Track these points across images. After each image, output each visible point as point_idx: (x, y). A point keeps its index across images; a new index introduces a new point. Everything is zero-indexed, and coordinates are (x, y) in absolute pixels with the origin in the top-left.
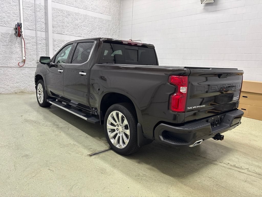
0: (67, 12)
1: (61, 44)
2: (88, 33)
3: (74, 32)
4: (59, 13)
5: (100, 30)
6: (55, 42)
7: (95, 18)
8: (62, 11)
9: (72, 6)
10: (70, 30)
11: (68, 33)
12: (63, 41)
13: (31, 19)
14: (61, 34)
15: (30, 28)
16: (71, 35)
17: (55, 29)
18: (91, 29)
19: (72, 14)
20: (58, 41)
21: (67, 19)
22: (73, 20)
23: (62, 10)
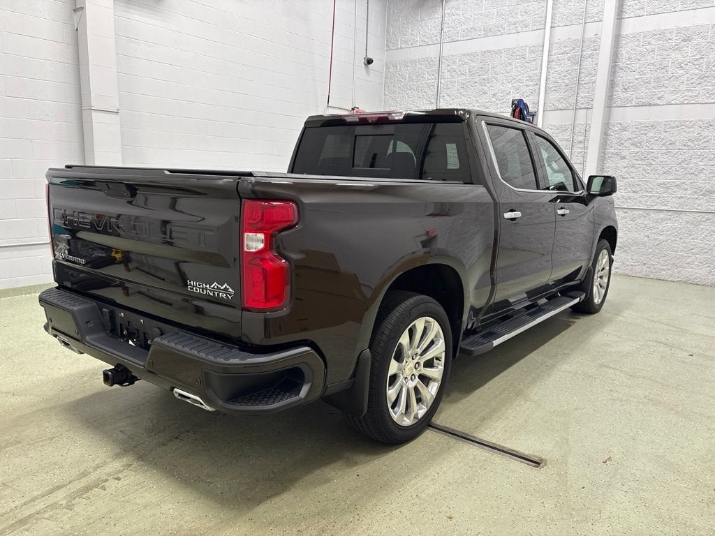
0: (679, 31)
1: (646, 134)
4: (653, 42)
6: (625, 133)
8: (661, 35)
10: (684, 87)
13: (567, 81)
14: (650, 105)
15: (561, 106)
17: (632, 93)
20: (636, 128)
22: (700, 52)
23: (662, 33)
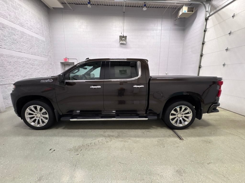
2: (29, 49)
3: (13, 46)
5: (38, 48)
7: (32, 37)
9: (6, 19)
10: (8, 44)
11: (6, 46)
12: (1, 55)
16: (10, 49)
18: (30, 46)
19: (8, 28)
21: (2, 32)
